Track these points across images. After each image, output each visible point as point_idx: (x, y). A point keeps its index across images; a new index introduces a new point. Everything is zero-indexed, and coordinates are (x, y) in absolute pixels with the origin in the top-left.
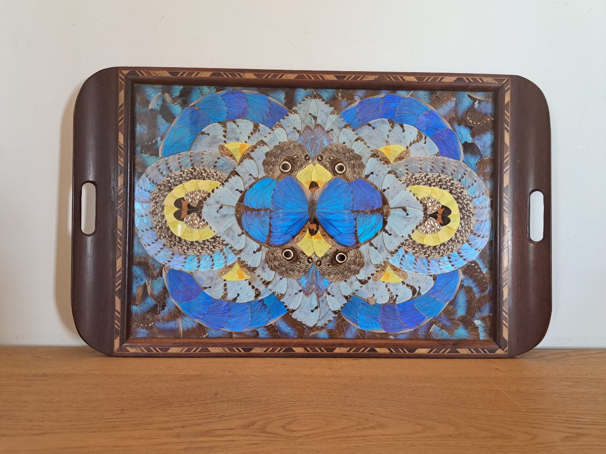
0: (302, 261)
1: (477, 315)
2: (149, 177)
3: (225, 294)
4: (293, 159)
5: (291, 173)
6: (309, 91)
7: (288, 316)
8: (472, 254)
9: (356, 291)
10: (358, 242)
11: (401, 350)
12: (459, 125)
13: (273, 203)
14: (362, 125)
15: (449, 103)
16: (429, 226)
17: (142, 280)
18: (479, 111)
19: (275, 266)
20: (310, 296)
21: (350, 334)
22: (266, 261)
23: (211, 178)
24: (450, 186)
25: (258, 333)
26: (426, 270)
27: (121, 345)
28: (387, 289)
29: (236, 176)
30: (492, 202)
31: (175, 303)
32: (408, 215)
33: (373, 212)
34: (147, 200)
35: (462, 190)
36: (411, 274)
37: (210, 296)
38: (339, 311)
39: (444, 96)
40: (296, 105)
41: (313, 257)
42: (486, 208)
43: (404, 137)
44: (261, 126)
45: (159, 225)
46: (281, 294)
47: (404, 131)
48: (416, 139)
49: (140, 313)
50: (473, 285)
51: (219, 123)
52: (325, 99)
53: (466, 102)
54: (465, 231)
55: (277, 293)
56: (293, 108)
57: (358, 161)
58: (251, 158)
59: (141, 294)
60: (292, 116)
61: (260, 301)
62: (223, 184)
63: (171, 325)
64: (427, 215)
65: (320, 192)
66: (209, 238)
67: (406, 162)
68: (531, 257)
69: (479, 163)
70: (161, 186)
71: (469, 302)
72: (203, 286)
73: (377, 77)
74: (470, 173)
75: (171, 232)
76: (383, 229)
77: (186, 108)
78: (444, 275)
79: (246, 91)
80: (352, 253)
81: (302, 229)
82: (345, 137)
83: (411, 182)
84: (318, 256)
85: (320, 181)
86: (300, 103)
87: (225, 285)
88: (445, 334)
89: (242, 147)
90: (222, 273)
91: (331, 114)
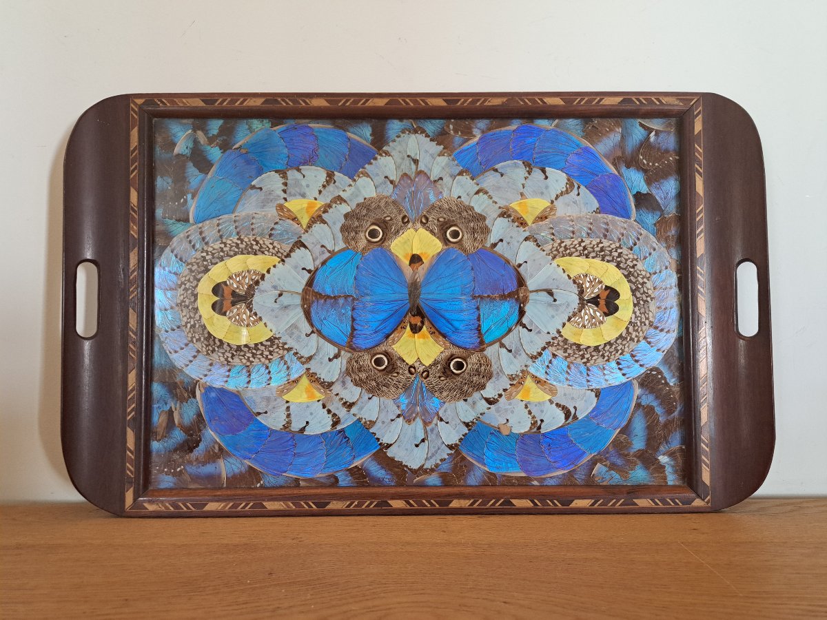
0: (401, 371)
1: (662, 448)
2: (175, 252)
3: (287, 423)
4: (385, 222)
5: (382, 243)
6: (406, 123)
7: (382, 453)
8: (653, 358)
9: (481, 414)
10: (482, 342)
11: (550, 503)
12: (628, 167)
13: (357, 286)
14: (485, 171)
15: (612, 136)
16: (586, 317)
17: (166, 404)
18: (657, 145)
19: (361, 380)
20: (413, 424)
21: (473, 480)
22: (348, 372)
23: (266, 252)
24: (617, 257)
25: (337, 480)
26: (585, 383)
27: (135, 500)
28: (526, 411)
29: (302, 248)
30: (680, 279)
31: (214, 435)
32: (555, 300)
33: (503, 297)
34: (173, 287)
35: (635, 262)
36: (561, 387)
37: (265, 426)
38: (456, 445)
39: (604, 126)
40: (387, 144)
41: (417, 365)
42: (671, 288)
43: (547, 187)
44: (338, 176)
45: (190, 322)
46: (370, 421)
47: (546, 178)
48: (565, 189)
49: (163, 453)
50: (655, 404)
51: (276, 171)
52: (431, 134)
53: (637, 133)
54: (641, 323)
55: (364, 420)
56: (384, 148)
57: (480, 224)
58: (324, 222)
59: (164, 425)
60: (382, 160)
61: (340, 431)
62: (283, 261)
63: (209, 469)
64: (584, 300)
65: (425, 269)
66: (263, 339)
67: (551, 223)
68: (742, 360)
69: (658, 222)
70: (193, 265)
71: (650, 428)
72: (256, 411)
73: (505, 100)
74: (646, 237)
75: (209, 332)
76: (519, 322)
77: (228, 152)
78: (612, 388)
79: (315, 125)
80: (474, 359)
81: (400, 324)
82: (460, 189)
83: (559, 252)
84: (424, 362)
85: (425, 253)
86: (394, 141)
87: (288, 408)
88: (615, 478)
89: (310, 206)
90: (283, 391)
91: (439, 156)
